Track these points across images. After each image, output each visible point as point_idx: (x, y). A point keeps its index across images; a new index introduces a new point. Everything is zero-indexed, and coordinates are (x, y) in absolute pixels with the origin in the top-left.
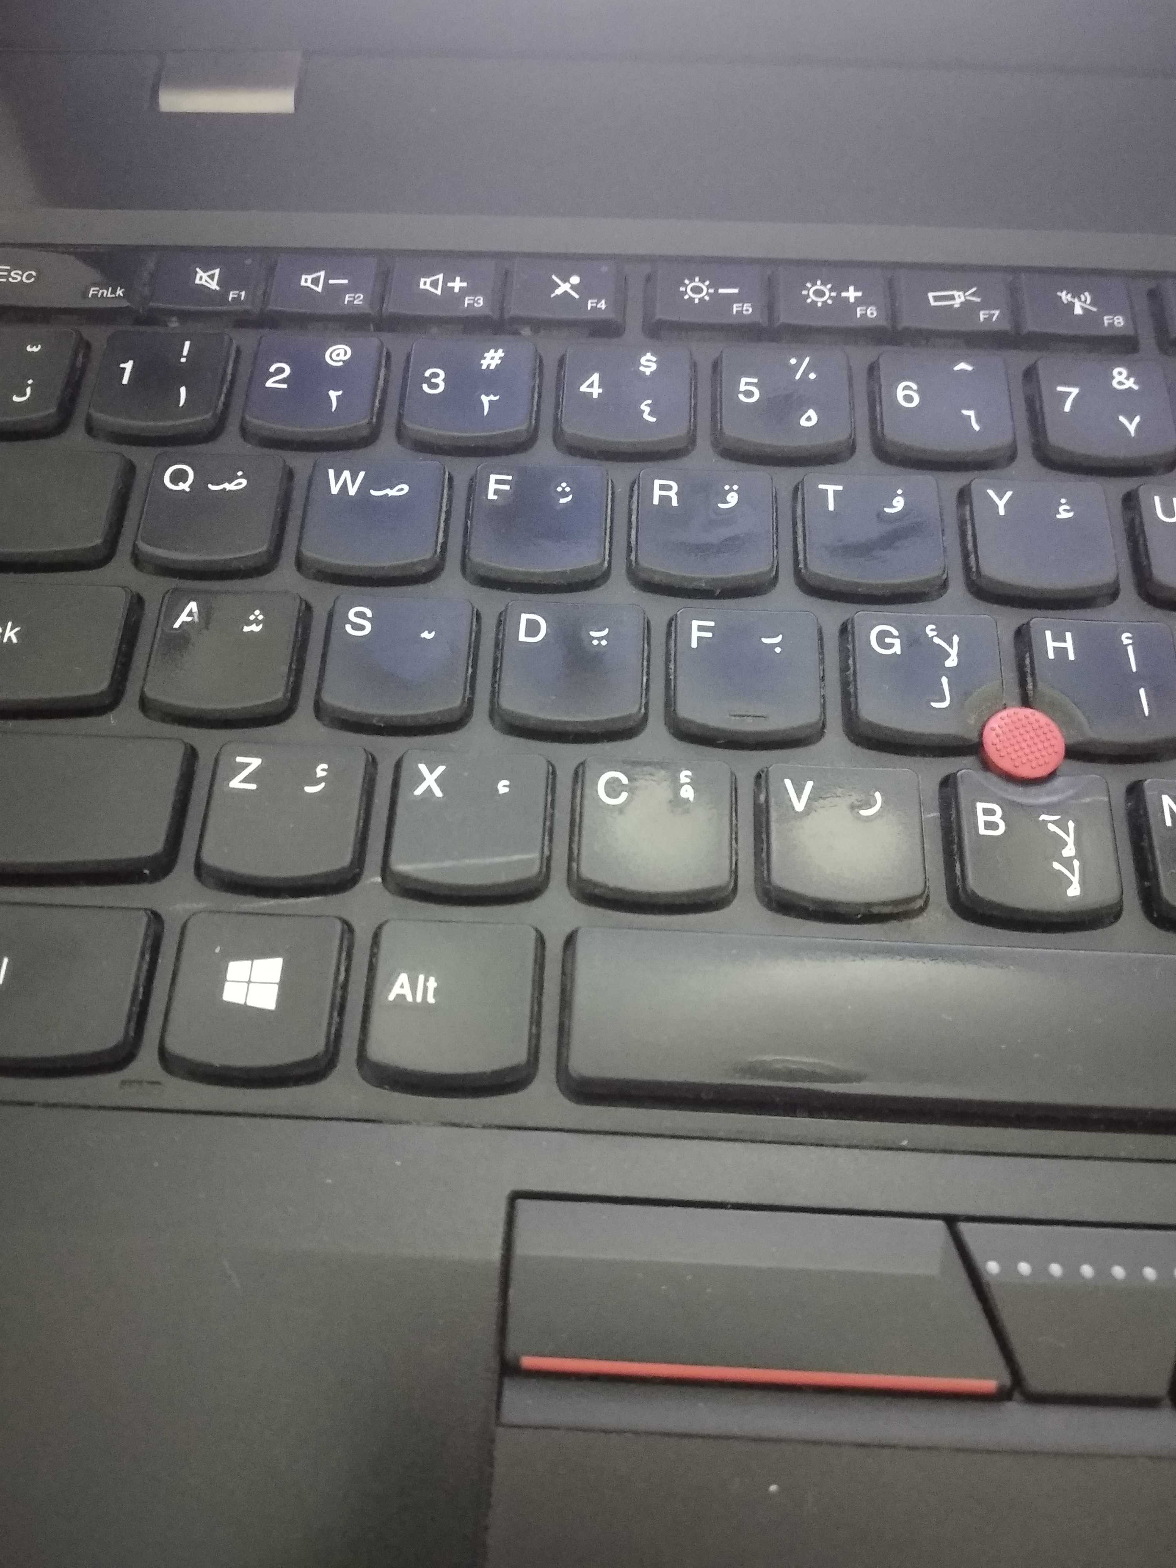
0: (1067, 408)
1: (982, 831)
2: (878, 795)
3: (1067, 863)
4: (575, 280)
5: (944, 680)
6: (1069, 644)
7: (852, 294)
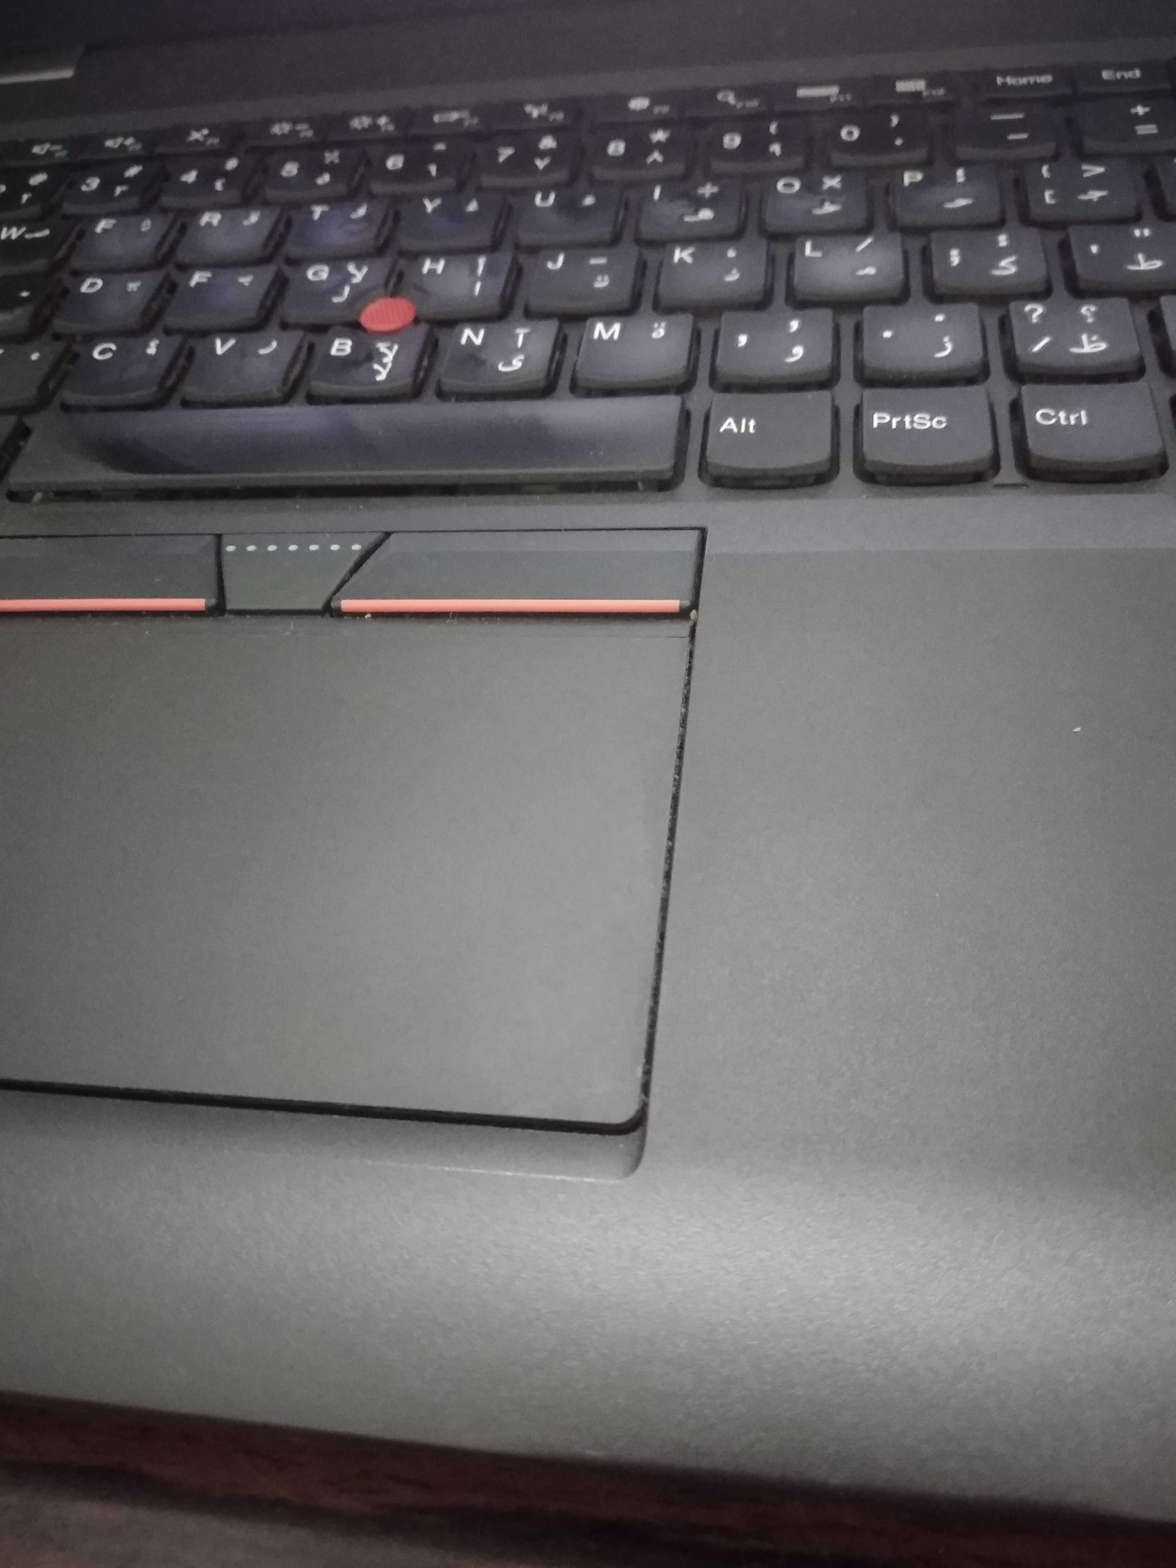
0: (501, 159)
1: (334, 352)
2: (274, 344)
3: (384, 366)
4: (205, 132)
5: (347, 290)
6: (440, 266)
7: (383, 121)
